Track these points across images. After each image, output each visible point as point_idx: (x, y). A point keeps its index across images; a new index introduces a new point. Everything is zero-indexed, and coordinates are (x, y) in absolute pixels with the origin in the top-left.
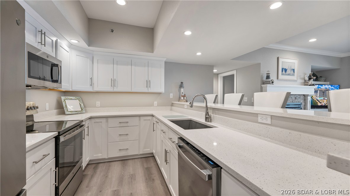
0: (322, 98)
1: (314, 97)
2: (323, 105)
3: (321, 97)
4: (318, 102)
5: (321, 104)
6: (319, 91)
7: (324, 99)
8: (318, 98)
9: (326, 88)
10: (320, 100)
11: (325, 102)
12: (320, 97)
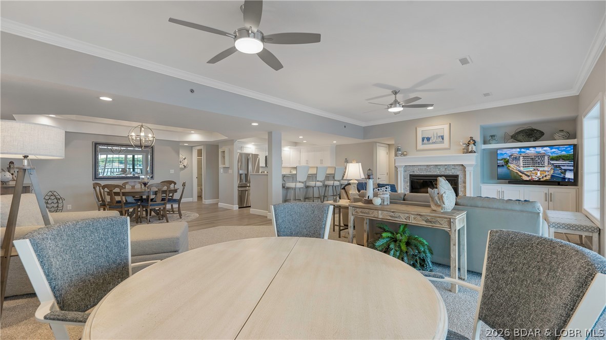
0: (531, 169)
1: (512, 167)
2: (534, 180)
3: (528, 167)
4: (523, 175)
5: (530, 178)
6: (521, 158)
7: (534, 170)
8: (522, 169)
9: (539, 153)
10: (527, 171)
11: (539, 174)
12: (526, 167)
